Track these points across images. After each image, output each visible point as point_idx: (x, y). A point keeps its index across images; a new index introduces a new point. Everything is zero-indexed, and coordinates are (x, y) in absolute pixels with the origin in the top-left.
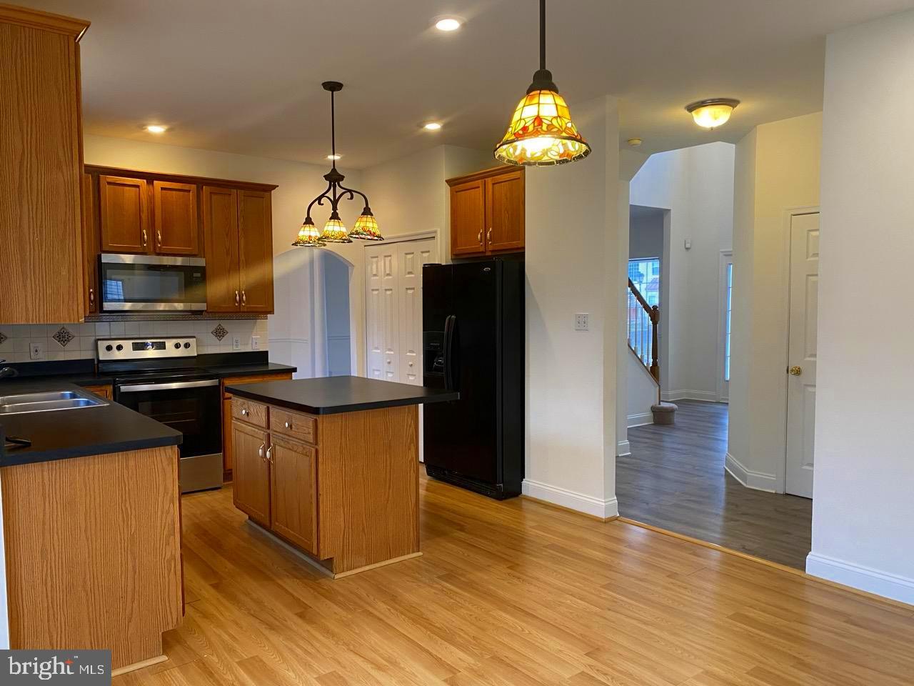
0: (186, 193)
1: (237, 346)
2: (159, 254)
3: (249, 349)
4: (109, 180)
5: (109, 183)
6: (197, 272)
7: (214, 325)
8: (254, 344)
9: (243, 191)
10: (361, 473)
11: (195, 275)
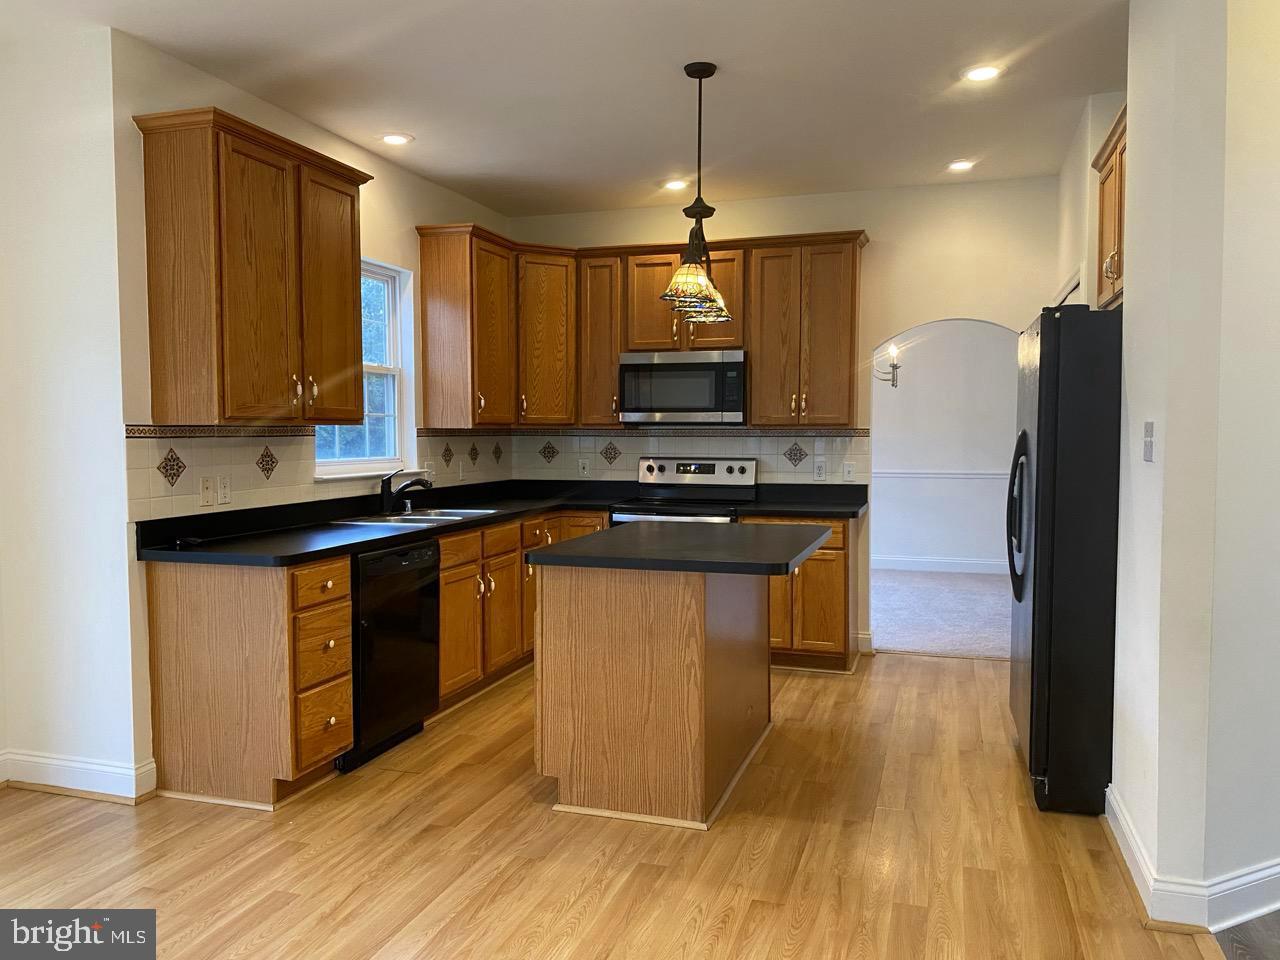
0: (729, 264)
1: (819, 475)
2: (693, 349)
3: (838, 480)
4: (638, 262)
5: (638, 265)
6: (732, 371)
7: (787, 444)
8: (846, 473)
9: (809, 248)
10: (601, 662)
11: (730, 374)
